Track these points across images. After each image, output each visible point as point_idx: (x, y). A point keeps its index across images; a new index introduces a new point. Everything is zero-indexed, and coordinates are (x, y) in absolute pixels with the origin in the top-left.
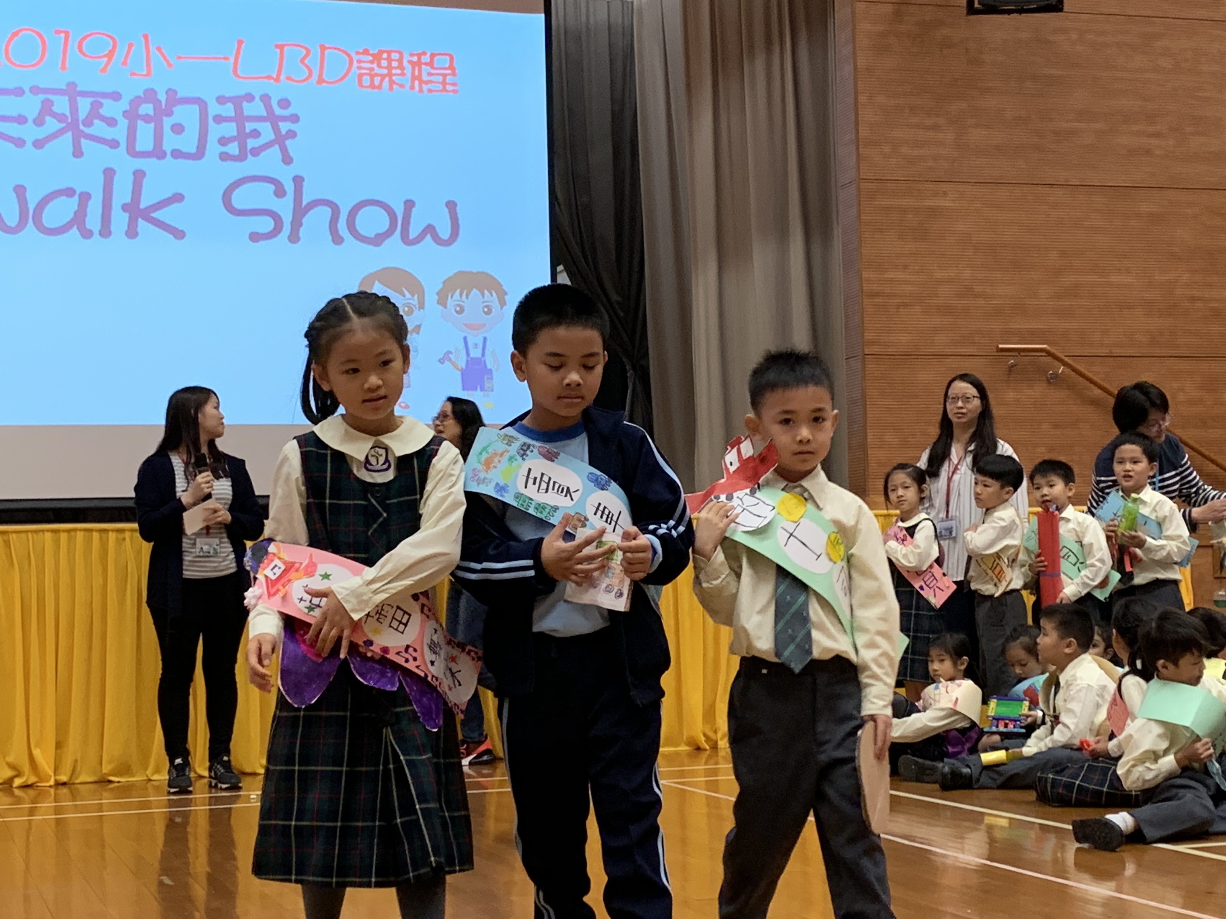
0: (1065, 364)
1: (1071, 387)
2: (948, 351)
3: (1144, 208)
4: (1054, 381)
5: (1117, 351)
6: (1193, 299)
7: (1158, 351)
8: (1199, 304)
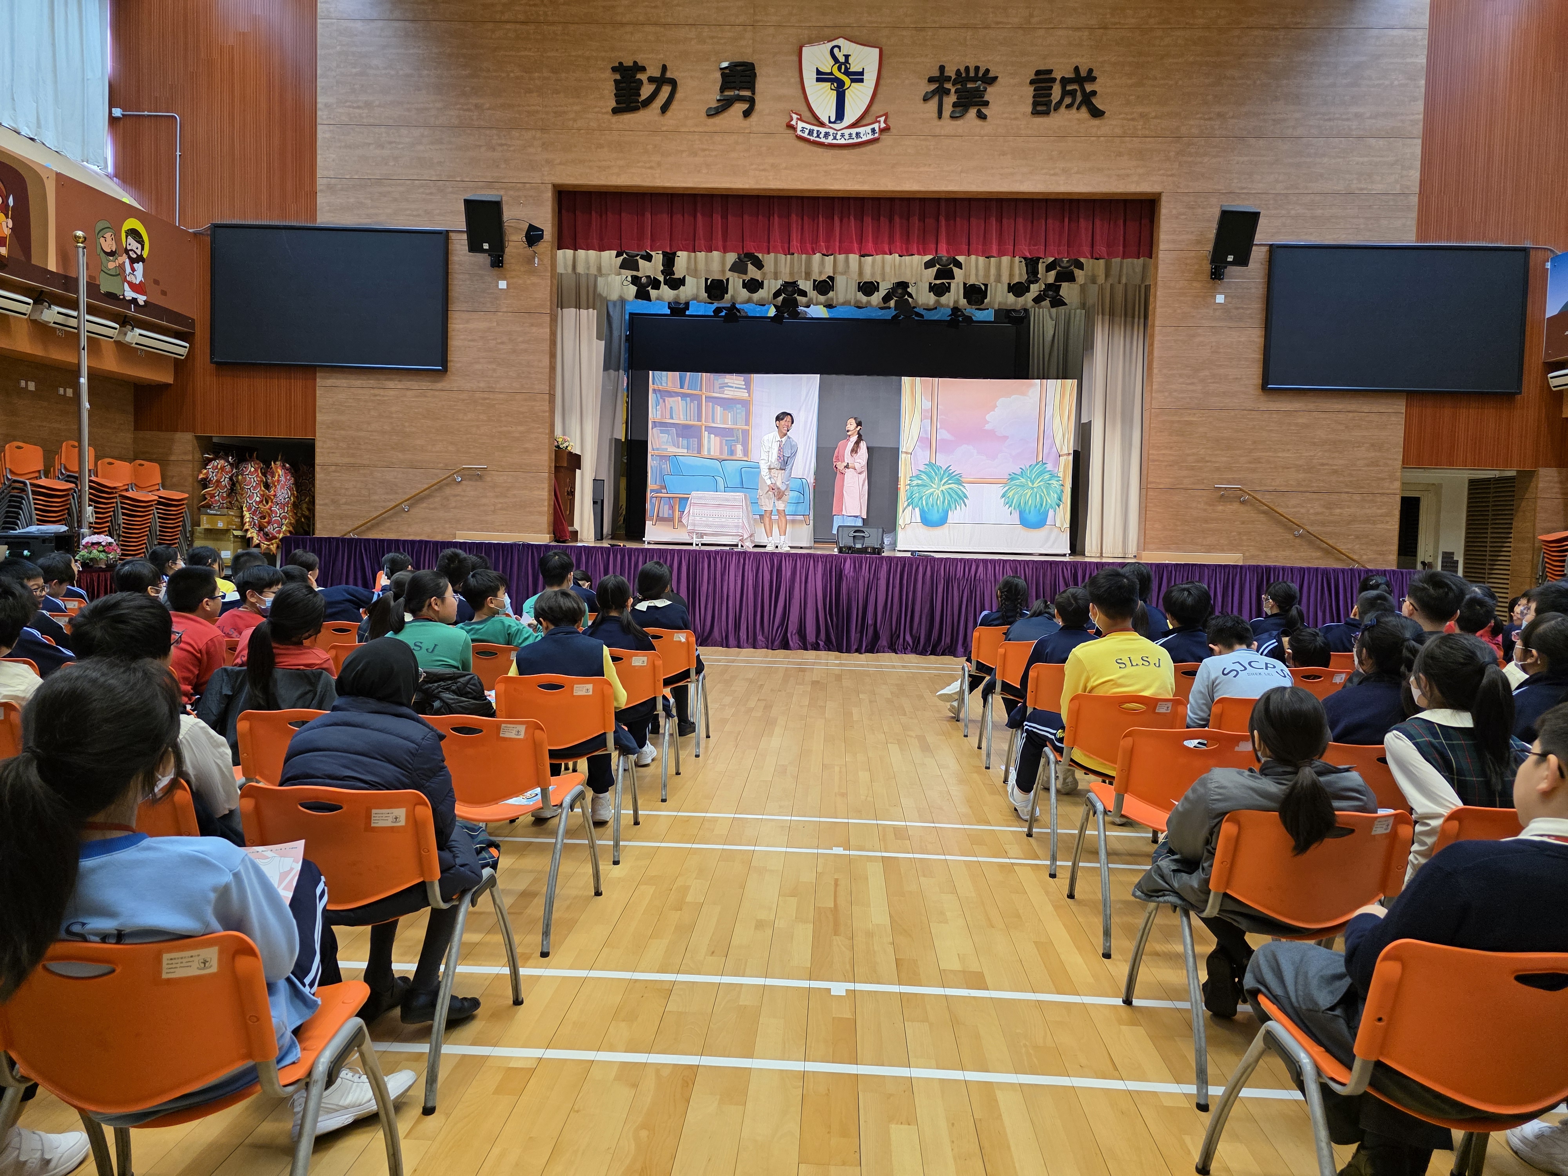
0: (1249, 495)
1: (1251, 505)
2: (1190, 487)
3: (1300, 421)
4: (1243, 503)
5: (1278, 489)
6: (1323, 464)
7: (1301, 489)
8: (1326, 467)
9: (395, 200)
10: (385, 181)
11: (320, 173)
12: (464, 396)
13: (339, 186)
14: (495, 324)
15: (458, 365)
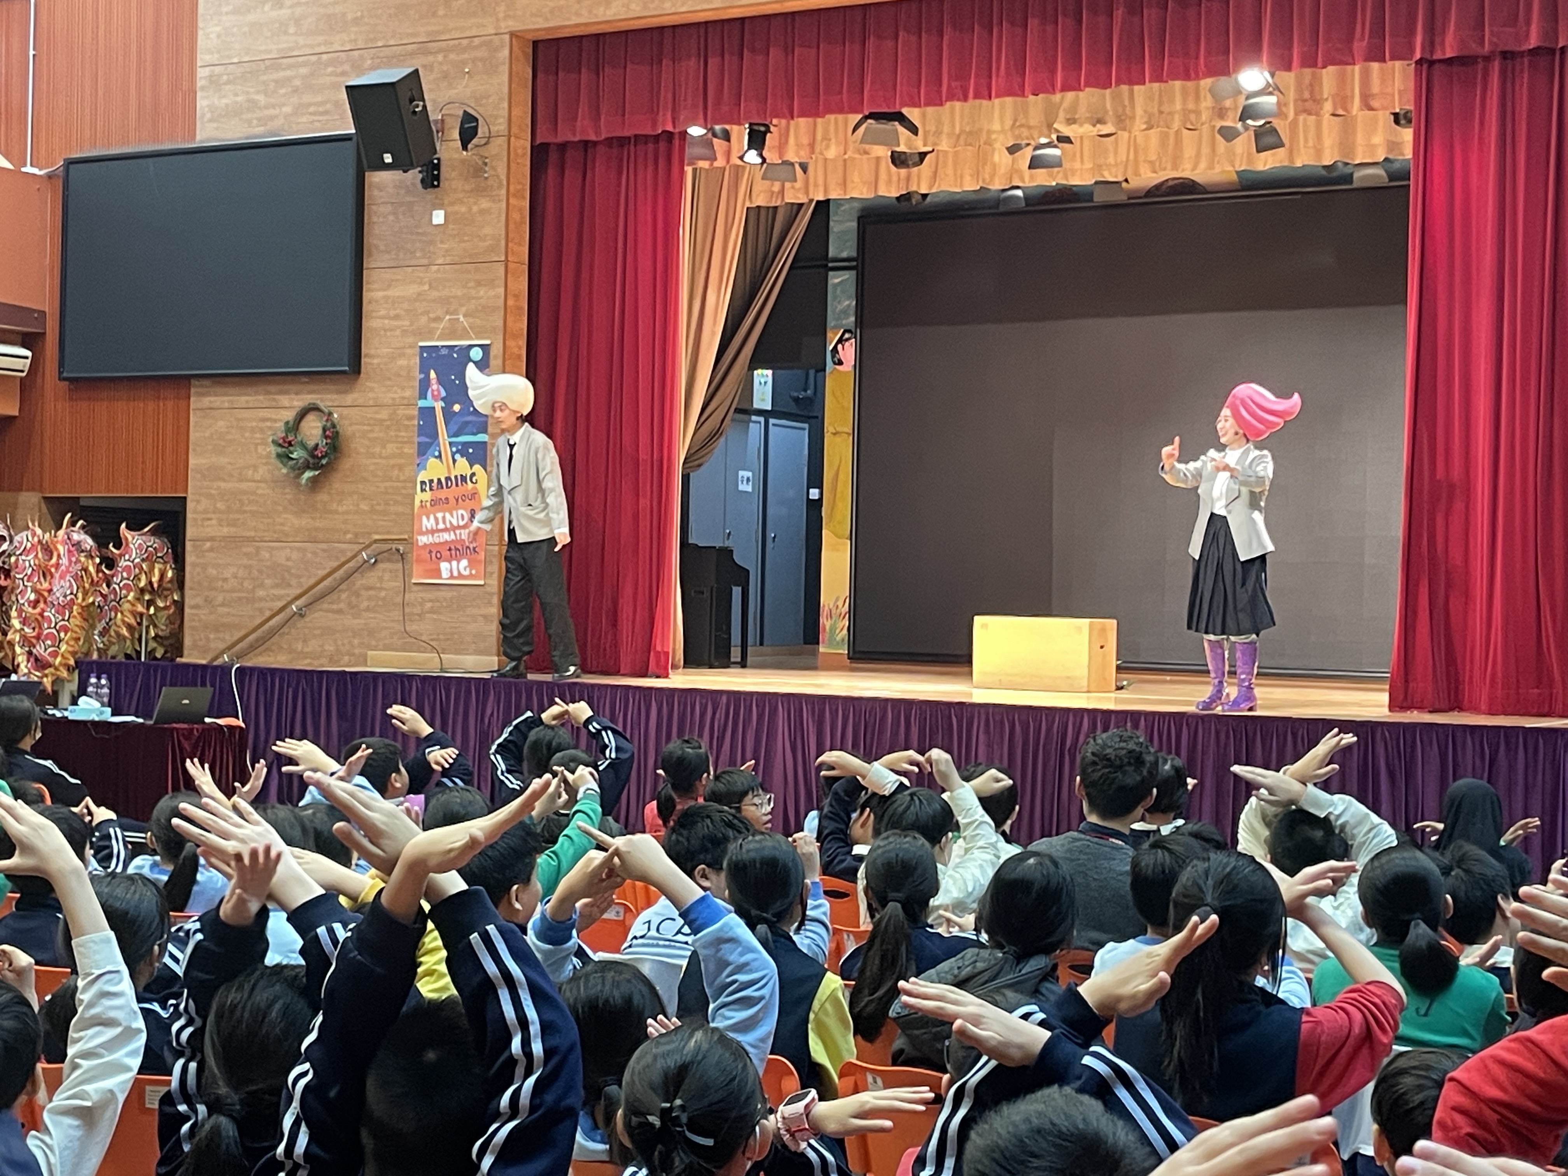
9: (296, 90)
10: (285, 61)
11: (202, 58)
12: (384, 414)
13: (225, 78)
14: (426, 287)
15: (375, 361)
